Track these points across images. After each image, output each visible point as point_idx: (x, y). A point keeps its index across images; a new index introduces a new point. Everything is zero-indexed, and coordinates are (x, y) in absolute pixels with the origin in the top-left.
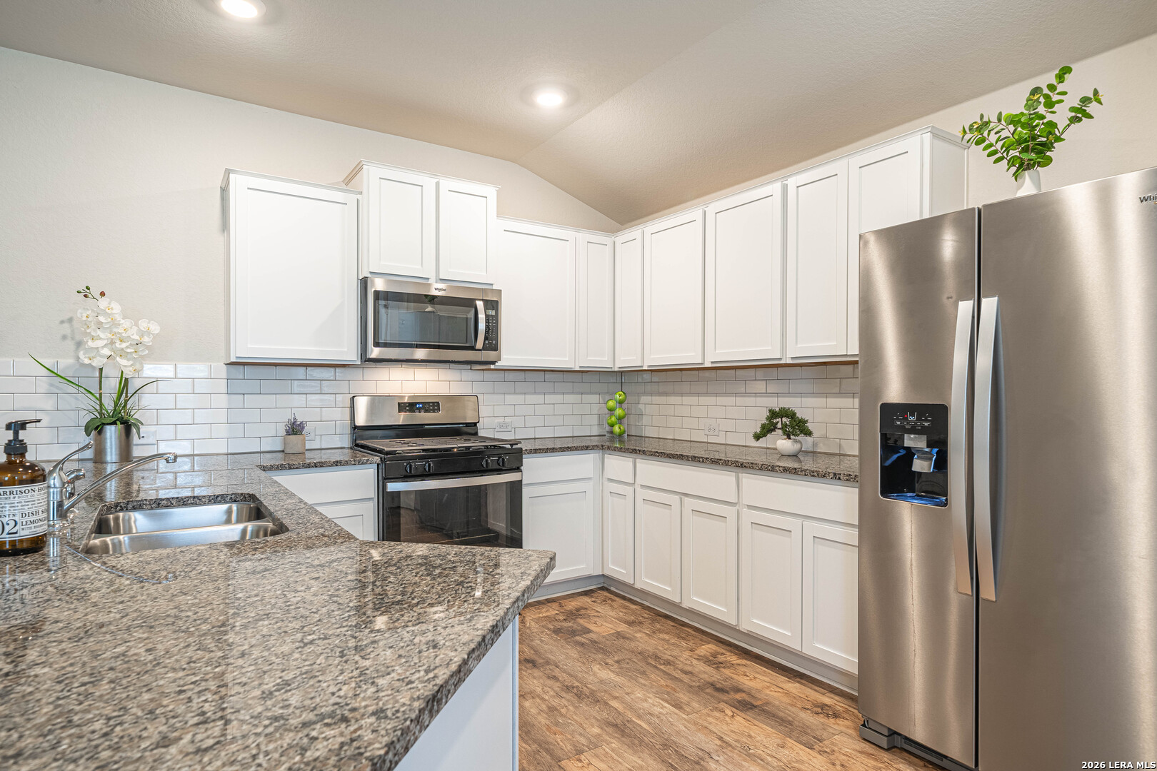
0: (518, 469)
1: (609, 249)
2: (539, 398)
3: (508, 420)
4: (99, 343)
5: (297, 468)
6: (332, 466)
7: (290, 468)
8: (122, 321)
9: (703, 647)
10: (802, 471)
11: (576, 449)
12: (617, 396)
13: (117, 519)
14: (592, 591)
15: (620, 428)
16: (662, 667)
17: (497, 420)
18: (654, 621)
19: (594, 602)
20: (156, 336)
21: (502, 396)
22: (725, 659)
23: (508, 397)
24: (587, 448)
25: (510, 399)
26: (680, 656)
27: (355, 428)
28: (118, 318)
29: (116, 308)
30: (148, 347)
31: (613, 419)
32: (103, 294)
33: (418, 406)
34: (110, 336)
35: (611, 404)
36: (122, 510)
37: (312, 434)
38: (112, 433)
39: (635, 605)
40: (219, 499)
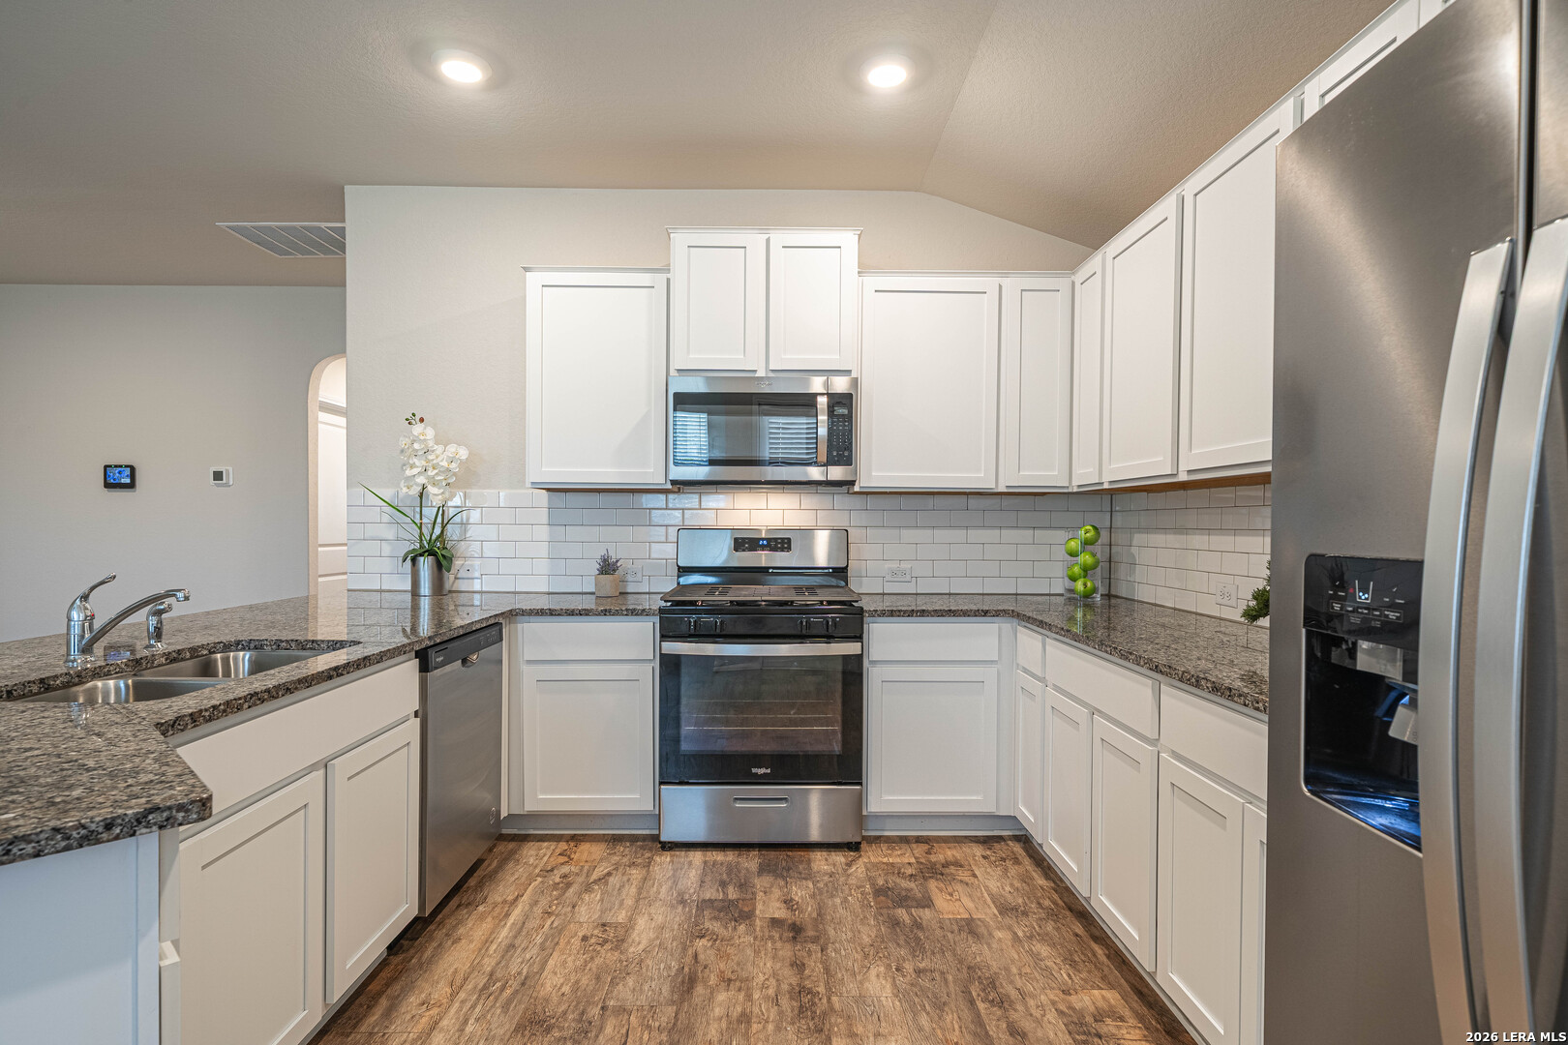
0: (858, 637)
1: (1061, 299)
2: (959, 535)
3: (905, 566)
4: (415, 471)
5: (559, 615)
6: (599, 615)
7: (551, 615)
8: (436, 447)
9: (1096, 992)
10: (1240, 696)
11: (965, 614)
12: (1082, 532)
13: (236, 659)
14: (1000, 839)
15: (1085, 585)
16: (981, 1006)
17: (888, 565)
18: (1052, 915)
19: (984, 857)
20: (462, 463)
21: (897, 531)
22: (1114, 1031)
23: (904, 532)
24: (986, 613)
25: (909, 535)
26: (1033, 996)
27: (679, 567)
28: (431, 443)
29: (430, 433)
30: (455, 474)
31: (1077, 569)
32: (422, 420)
33: (761, 543)
34: (424, 463)
35: (1074, 545)
36: (243, 649)
37: (639, 575)
38: (426, 565)
39: (1047, 877)
40: (338, 645)
